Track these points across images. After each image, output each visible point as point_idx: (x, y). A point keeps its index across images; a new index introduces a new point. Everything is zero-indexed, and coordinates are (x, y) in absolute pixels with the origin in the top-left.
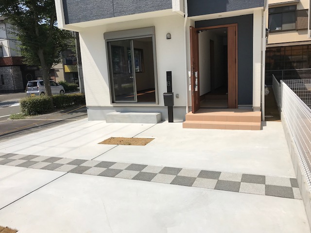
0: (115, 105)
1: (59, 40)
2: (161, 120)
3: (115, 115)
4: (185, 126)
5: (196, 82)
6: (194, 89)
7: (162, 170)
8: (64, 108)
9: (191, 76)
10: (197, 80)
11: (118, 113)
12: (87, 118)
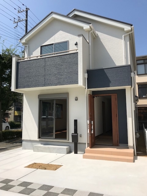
0: (41, 139)
1: (12, 97)
2: (69, 152)
3: (40, 147)
4: (84, 157)
5: (92, 127)
6: (91, 132)
7: (64, 191)
8: (9, 139)
9: (89, 124)
10: (93, 126)
11: (42, 145)
12: (21, 148)
